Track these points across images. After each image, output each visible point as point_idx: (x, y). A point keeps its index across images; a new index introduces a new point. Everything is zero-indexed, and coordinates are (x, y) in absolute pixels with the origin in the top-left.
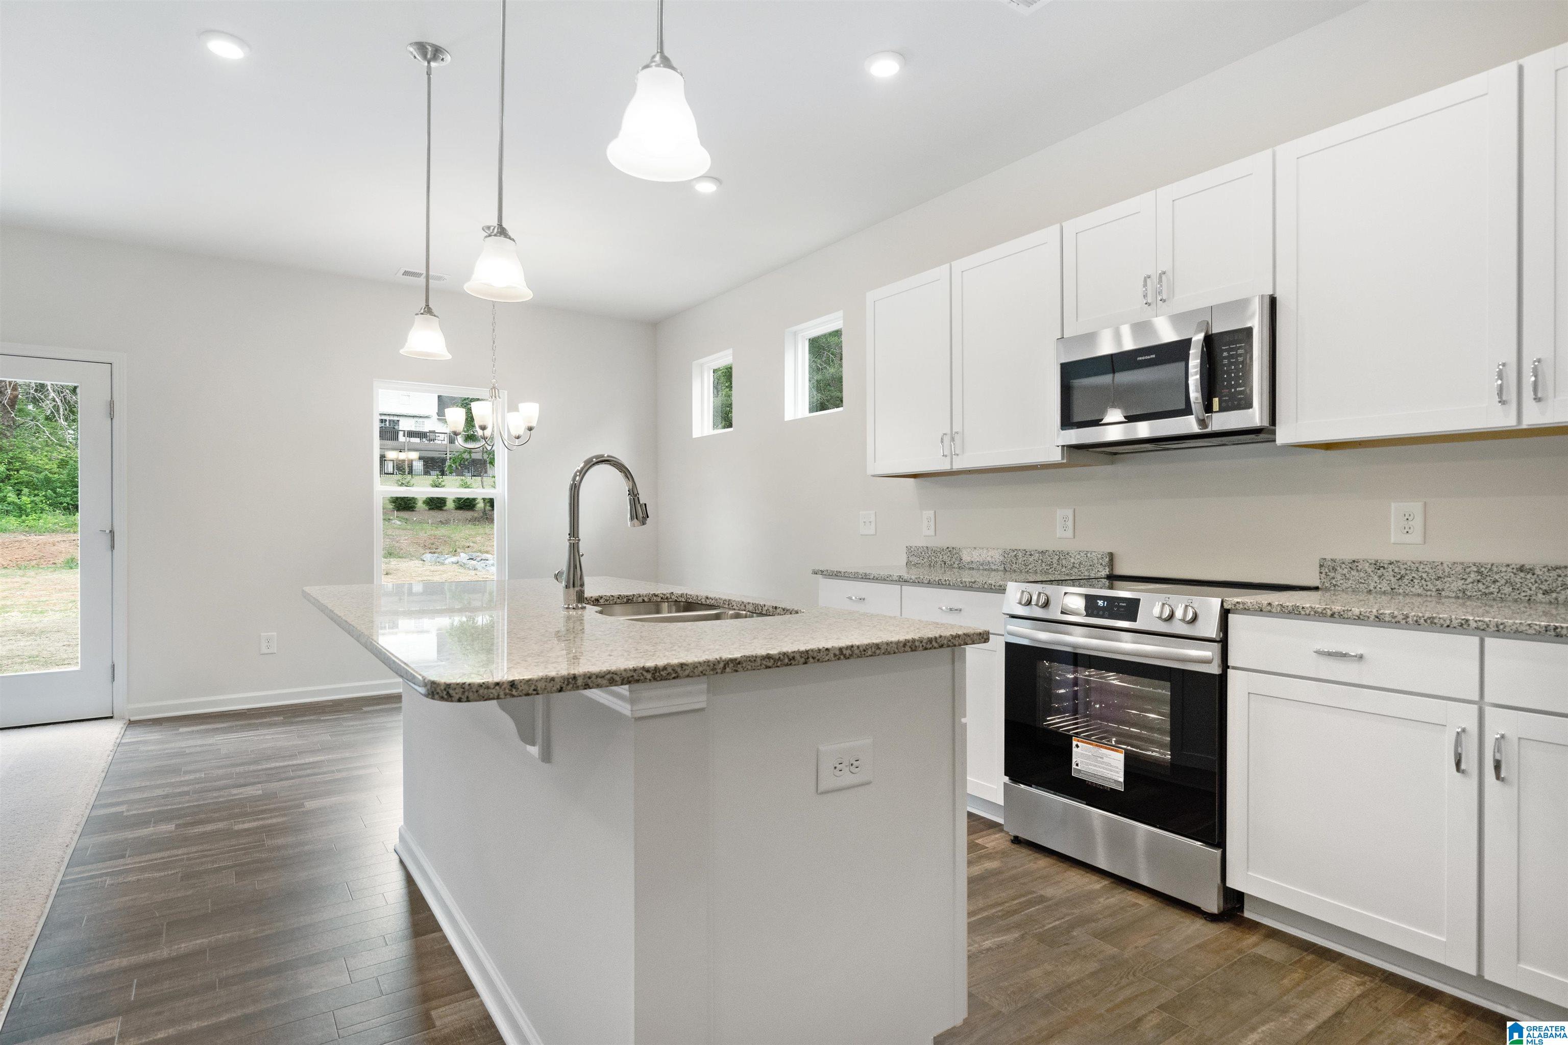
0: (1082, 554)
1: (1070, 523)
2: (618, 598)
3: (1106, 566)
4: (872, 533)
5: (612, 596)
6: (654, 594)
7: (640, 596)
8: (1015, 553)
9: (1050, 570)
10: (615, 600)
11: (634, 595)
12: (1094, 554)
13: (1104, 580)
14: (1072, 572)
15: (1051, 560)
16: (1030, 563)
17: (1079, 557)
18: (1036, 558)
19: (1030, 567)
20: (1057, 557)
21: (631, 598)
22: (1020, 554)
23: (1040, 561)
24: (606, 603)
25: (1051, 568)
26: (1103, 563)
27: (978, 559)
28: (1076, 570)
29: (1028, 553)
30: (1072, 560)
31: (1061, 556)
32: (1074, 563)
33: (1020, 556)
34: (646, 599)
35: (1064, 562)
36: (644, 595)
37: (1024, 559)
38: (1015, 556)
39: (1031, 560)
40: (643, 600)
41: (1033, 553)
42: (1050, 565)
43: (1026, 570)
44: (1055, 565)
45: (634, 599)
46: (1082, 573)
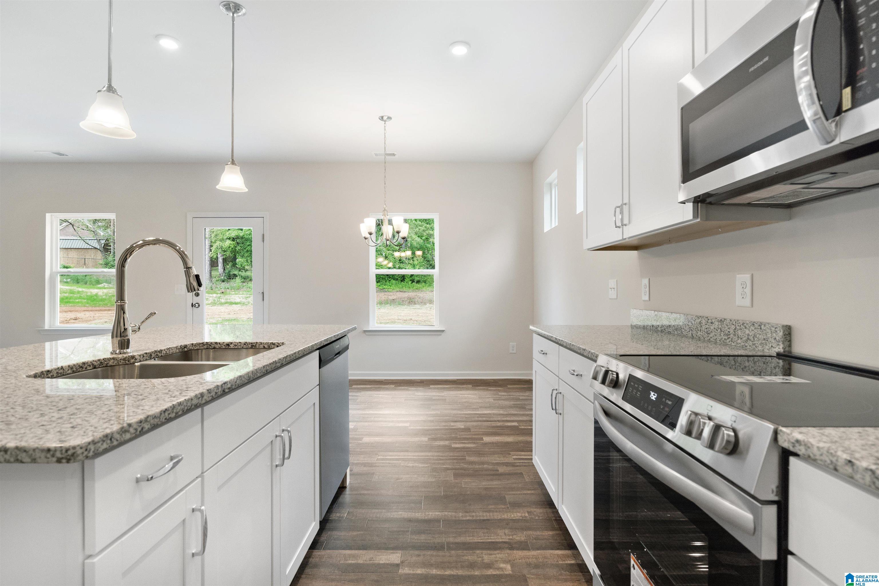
0: (756, 326)
1: (748, 290)
2: (245, 344)
3: (779, 342)
4: (613, 298)
5: (240, 343)
6: (272, 343)
7: (261, 344)
8: (700, 320)
9: (728, 341)
10: (242, 346)
11: (257, 343)
12: (767, 326)
13: (775, 360)
14: (747, 345)
15: (728, 330)
16: (711, 332)
17: (753, 328)
18: (716, 327)
19: (711, 335)
20: (733, 327)
21: (254, 345)
22: (704, 322)
23: (719, 330)
24: (235, 347)
25: (728, 338)
26: (777, 338)
27: (673, 324)
28: (751, 343)
29: (710, 321)
30: (747, 332)
31: (737, 326)
32: (748, 335)
33: (704, 324)
34: (266, 346)
35: (739, 332)
36: (265, 343)
37: (707, 326)
38: (700, 323)
39: (712, 328)
40: (264, 347)
41: (713, 320)
42: (728, 335)
43: (708, 338)
44: (732, 336)
45: (257, 346)
46: (756, 347)
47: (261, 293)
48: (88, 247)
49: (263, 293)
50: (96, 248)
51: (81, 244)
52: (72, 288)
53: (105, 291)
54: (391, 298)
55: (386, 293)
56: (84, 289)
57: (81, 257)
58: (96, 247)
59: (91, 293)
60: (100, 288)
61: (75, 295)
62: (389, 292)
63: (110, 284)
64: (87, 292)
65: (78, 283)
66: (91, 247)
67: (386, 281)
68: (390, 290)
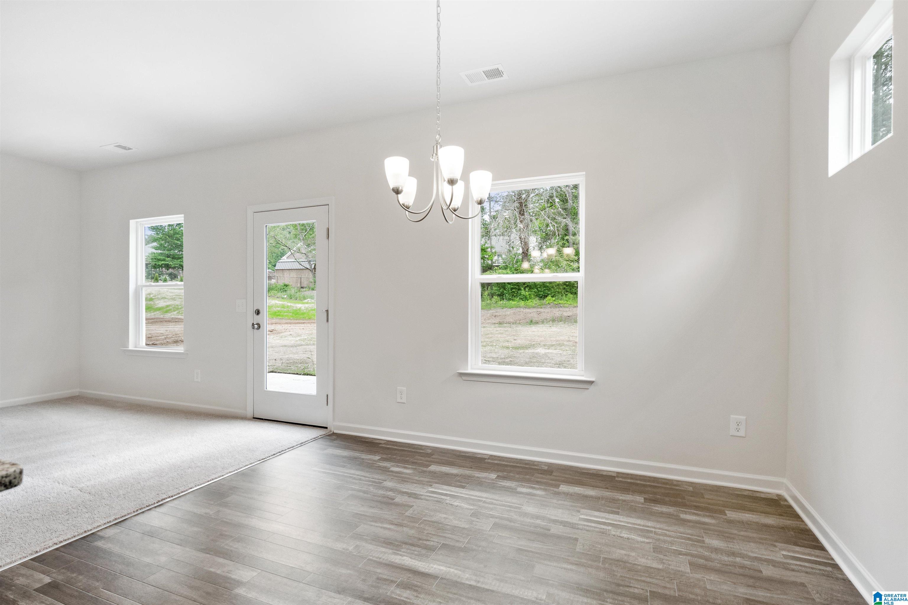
47: (324, 310)
48: (302, 267)
49: (327, 311)
50: (308, 269)
51: (297, 266)
52: (284, 303)
53: (307, 305)
54: (566, 314)
55: (561, 309)
56: (292, 304)
57: (299, 276)
58: (307, 267)
59: (296, 307)
60: (303, 303)
61: (285, 309)
62: (564, 307)
63: (313, 299)
64: (293, 307)
65: (291, 298)
66: (303, 268)
67: (562, 296)
68: (566, 305)
